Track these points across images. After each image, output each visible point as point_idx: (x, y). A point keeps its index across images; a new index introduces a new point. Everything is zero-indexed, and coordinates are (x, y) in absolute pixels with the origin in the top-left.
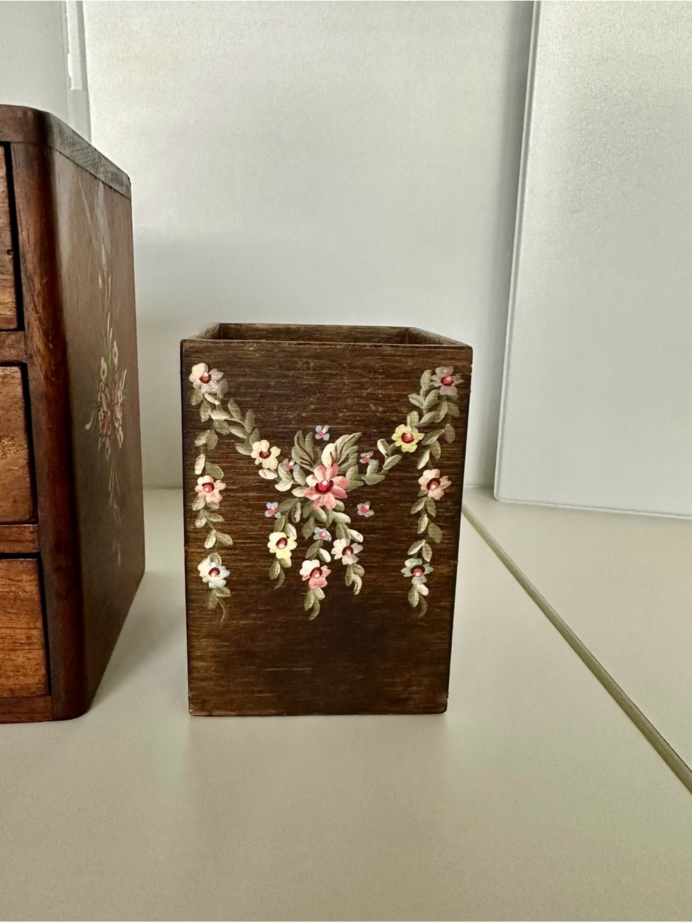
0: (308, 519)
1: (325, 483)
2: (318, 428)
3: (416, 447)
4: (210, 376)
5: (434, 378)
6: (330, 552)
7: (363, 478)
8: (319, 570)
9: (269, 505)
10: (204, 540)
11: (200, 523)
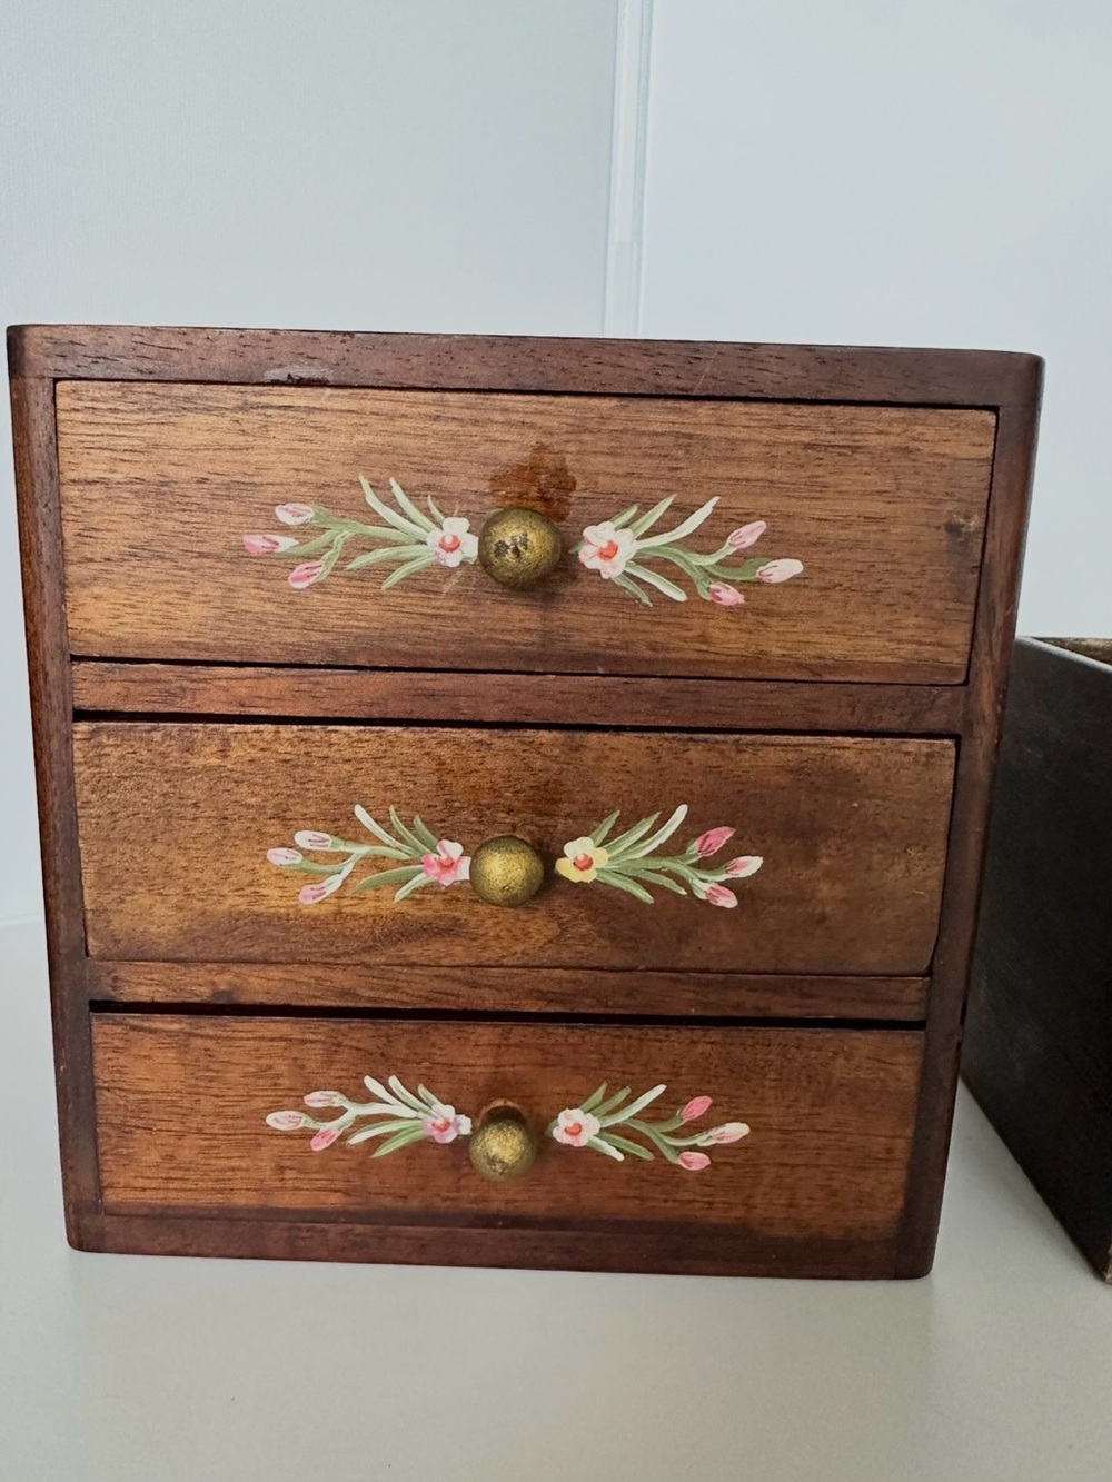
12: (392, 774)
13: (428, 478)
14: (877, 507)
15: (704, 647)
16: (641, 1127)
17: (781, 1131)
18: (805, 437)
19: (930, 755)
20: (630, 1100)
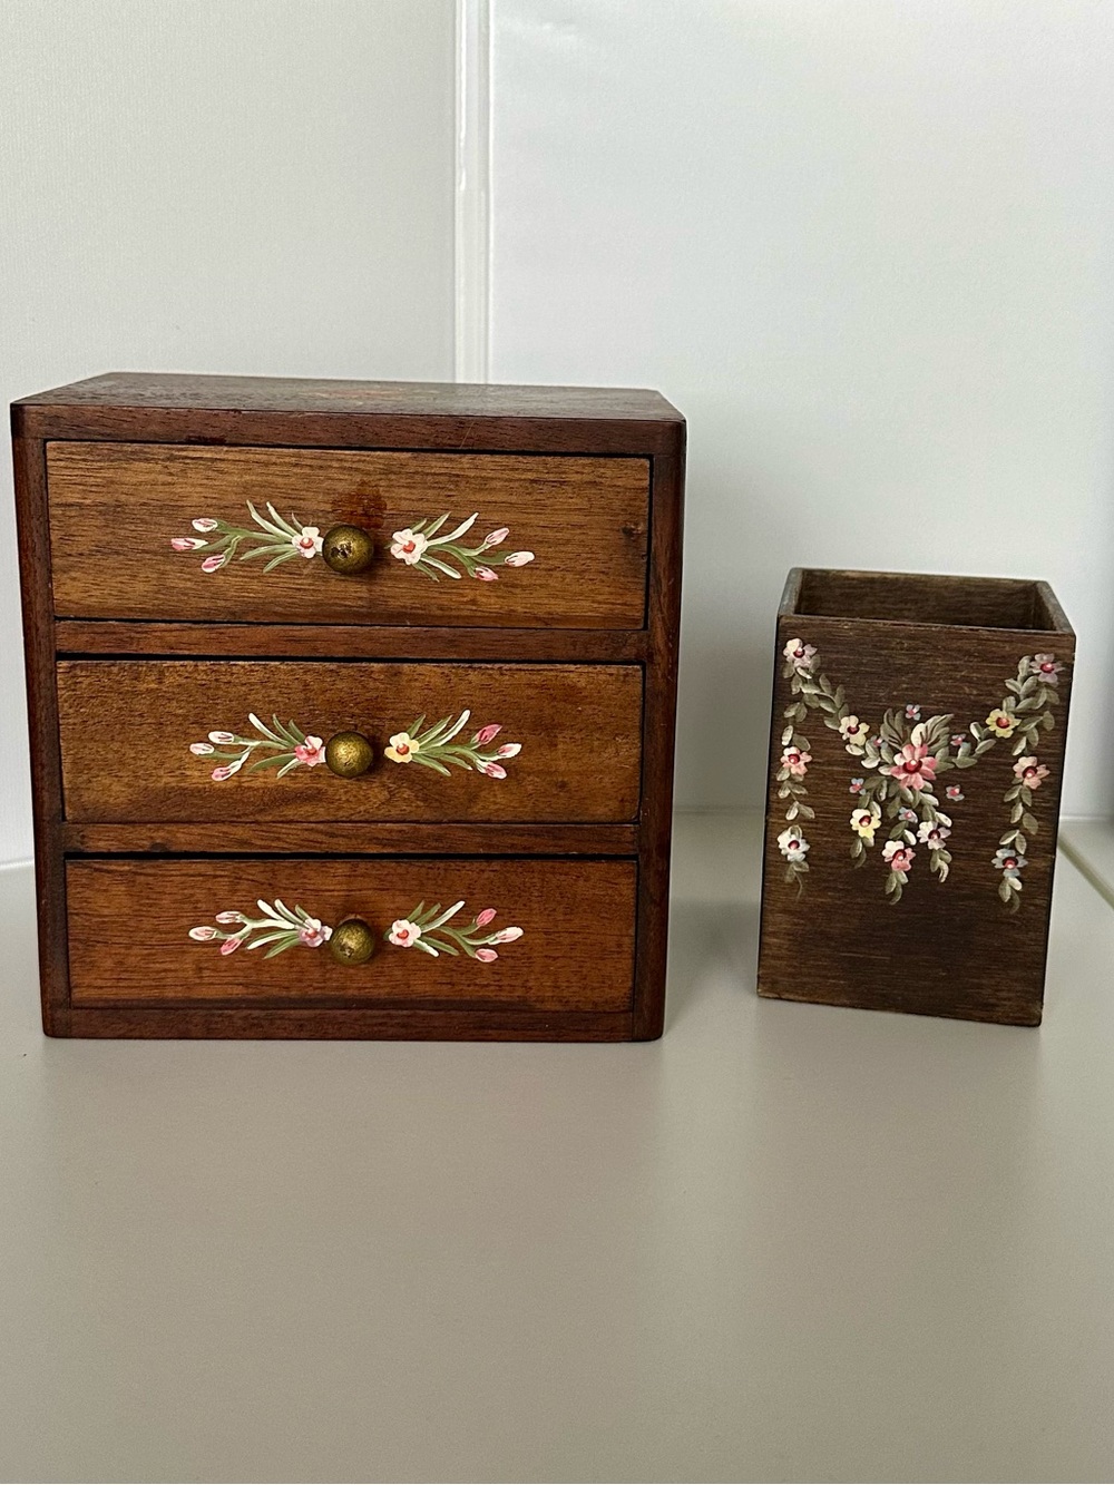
0: (894, 798)
1: (913, 763)
2: (909, 707)
3: (1011, 732)
4: (803, 651)
5: (1033, 664)
6: (915, 834)
7: (953, 760)
8: (902, 852)
9: (854, 781)
10: (786, 811)
11: (783, 794)
12: (273, 693)
13: (291, 503)
15: (474, 608)
16: (448, 932)
17: (545, 933)
18: (530, 476)
19: (626, 675)
20: (441, 913)
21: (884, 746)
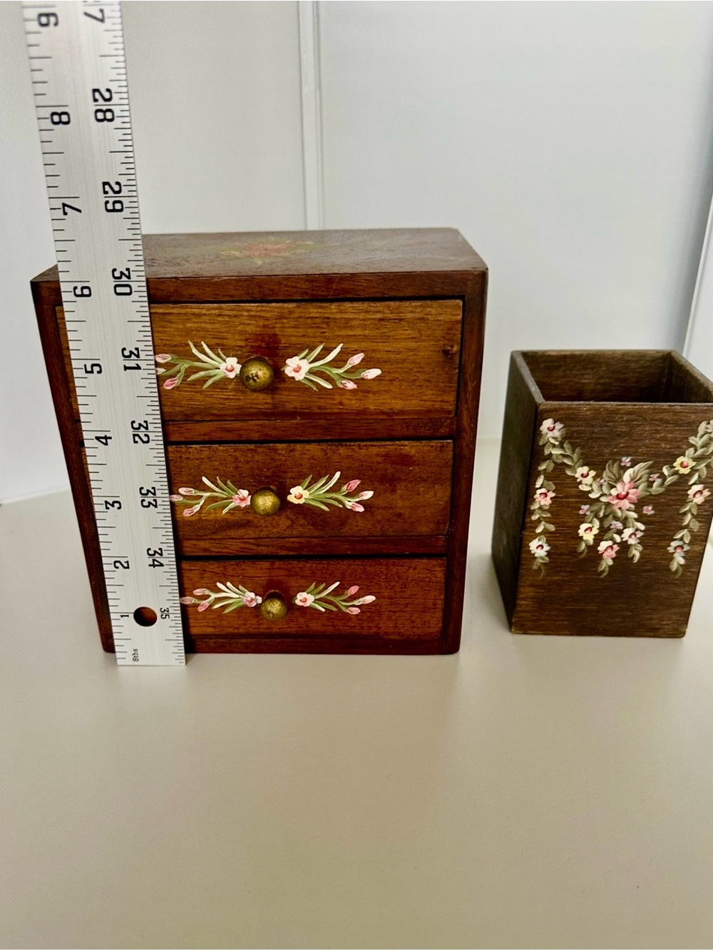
0: (608, 515)
1: (623, 493)
2: (624, 459)
3: (689, 470)
4: (554, 427)
5: (708, 426)
6: (620, 536)
7: (650, 490)
8: (611, 547)
10: (536, 527)
11: (535, 517)
12: (217, 463)
13: (217, 341)
14: (412, 344)
15: (341, 407)
16: (331, 598)
17: (389, 598)
18: (379, 316)
19: (442, 447)
20: (325, 588)
21: (605, 484)
